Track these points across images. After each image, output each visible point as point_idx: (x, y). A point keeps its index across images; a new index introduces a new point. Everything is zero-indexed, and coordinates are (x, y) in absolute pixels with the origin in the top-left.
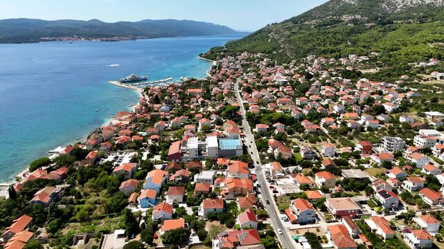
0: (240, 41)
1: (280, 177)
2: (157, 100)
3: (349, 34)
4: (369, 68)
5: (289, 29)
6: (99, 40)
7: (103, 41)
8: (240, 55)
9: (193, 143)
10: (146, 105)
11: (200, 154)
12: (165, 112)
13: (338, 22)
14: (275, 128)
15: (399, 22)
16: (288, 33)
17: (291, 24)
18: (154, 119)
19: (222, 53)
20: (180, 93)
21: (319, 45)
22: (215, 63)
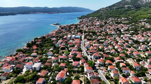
0: (91, 14)
1: (86, 42)
2: (62, 28)
3: (125, 11)
4: (125, 21)
5: (107, 10)
6: (47, 13)
7: (48, 13)
8: (90, 18)
9: (69, 36)
10: (60, 30)
11: (70, 38)
12: (64, 31)
13: (123, 7)
14: (90, 34)
15: (143, 7)
16: (106, 11)
17: (108, 8)
18: (61, 32)
19: (84, 17)
20: (69, 27)
21: (115, 15)
22: (81, 20)
